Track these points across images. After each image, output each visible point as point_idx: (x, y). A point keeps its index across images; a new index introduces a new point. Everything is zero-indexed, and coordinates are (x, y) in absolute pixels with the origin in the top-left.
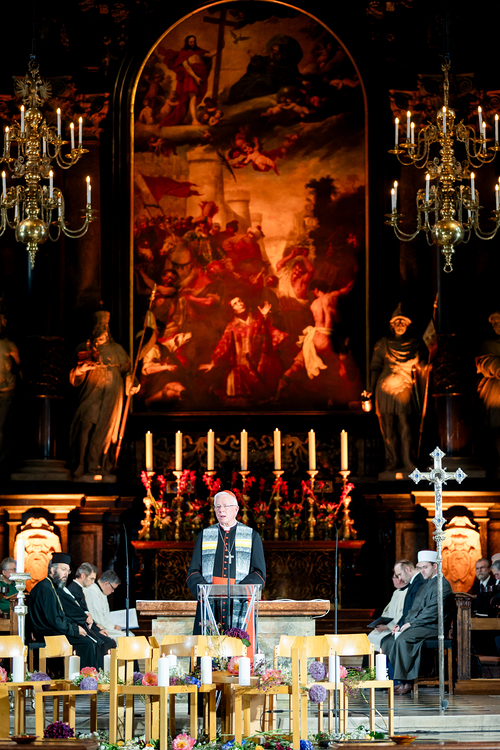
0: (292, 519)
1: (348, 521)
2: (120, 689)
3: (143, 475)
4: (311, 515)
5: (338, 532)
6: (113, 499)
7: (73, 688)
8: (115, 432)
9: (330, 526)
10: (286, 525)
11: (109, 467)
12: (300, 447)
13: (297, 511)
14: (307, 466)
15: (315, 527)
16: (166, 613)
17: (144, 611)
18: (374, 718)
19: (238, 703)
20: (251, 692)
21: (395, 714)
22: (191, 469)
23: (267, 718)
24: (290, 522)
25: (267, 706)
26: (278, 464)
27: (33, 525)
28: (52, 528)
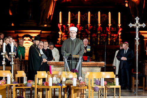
0: (103, 39)
1: (120, 40)
2: (38, 86)
3: (59, 25)
4: (109, 38)
5: (117, 43)
6: (50, 32)
7: (24, 86)
8: (51, 12)
9: (115, 41)
10: (101, 40)
11: (49, 22)
12: (106, 17)
13: (105, 36)
14: (108, 23)
15: (110, 41)
16: (56, 65)
17: (49, 64)
18: (115, 97)
19: (72, 91)
20: (76, 88)
21: (121, 96)
22: (73, 23)
23: (82, 96)
24: (103, 40)
25: (82, 92)
26: (99, 22)
27: (26, 39)
28: (31, 40)
